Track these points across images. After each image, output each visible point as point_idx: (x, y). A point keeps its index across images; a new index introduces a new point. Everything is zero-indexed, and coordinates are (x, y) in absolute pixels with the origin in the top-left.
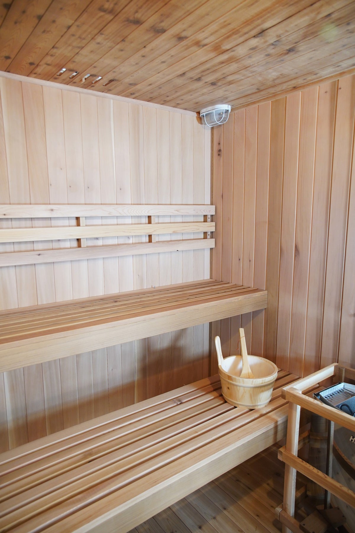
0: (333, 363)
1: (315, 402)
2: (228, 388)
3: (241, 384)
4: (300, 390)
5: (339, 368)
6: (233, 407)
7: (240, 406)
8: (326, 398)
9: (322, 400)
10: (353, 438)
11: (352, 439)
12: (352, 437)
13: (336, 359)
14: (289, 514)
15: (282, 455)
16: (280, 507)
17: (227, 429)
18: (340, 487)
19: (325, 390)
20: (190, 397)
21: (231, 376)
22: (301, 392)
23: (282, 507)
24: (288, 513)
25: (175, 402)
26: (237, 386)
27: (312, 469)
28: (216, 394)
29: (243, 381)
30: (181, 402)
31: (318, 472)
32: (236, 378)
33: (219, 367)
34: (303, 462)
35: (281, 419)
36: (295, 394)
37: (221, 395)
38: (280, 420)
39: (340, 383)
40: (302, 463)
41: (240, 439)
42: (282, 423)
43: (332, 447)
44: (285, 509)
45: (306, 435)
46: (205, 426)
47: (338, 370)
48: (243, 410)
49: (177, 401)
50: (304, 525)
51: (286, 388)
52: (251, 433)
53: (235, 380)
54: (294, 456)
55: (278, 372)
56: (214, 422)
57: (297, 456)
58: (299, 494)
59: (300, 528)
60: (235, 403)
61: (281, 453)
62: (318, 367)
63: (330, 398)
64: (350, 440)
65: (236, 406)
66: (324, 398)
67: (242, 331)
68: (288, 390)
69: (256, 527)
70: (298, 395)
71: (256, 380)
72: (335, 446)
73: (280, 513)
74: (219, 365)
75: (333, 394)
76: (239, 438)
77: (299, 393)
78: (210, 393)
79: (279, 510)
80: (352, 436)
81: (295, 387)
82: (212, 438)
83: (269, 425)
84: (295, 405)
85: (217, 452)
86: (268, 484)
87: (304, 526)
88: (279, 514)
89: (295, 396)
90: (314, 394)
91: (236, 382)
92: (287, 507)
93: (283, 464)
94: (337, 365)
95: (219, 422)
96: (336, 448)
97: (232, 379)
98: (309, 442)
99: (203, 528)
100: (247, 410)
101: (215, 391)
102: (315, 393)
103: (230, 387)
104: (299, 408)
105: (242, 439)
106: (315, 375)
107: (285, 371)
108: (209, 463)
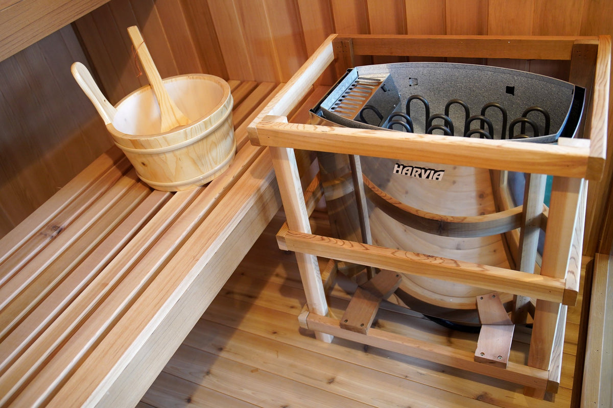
0: (327, 36)
1: (317, 130)
2: (144, 164)
3: (164, 148)
4: (282, 115)
5: (342, 42)
6: (168, 194)
7: (181, 189)
8: (333, 110)
9: (330, 119)
10: (399, 167)
11: (398, 169)
12: (396, 166)
13: (330, 26)
14: (320, 314)
15: (285, 242)
16: (304, 312)
17: (167, 249)
18: (392, 255)
19: (329, 94)
20: (76, 210)
21: (136, 140)
22: (285, 120)
23: (308, 310)
24: (318, 313)
25: (46, 235)
26: (158, 154)
27: (342, 244)
28: (127, 181)
29: (166, 140)
30: (60, 229)
31: (352, 246)
32: (149, 139)
33: (109, 128)
34: (323, 239)
35: (264, 181)
36: (276, 128)
37: (139, 180)
38: (263, 183)
39: (350, 71)
40: (322, 243)
41: (197, 260)
42: (268, 187)
43: (363, 187)
44: (312, 311)
45: (316, 185)
46: (121, 263)
47: (339, 46)
48: (189, 193)
49: (49, 232)
50: (347, 321)
51: (255, 123)
52: (215, 235)
53: (149, 144)
54: (305, 236)
55: (232, 93)
56: (137, 245)
57: (311, 233)
58: (327, 275)
59: (341, 328)
60: (171, 187)
61: (282, 239)
62: (304, 55)
63: (341, 107)
64: (395, 172)
65: (175, 190)
66: (330, 110)
67: (134, 33)
68: (260, 126)
69: (277, 352)
70: (281, 128)
71: (192, 128)
72: (367, 184)
73: (306, 320)
74: (106, 124)
75: (343, 97)
76: (194, 257)
77: (283, 124)
78: (116, 182)
79: (303, 317)
80: (397, 164)
81: (271, 113)
82: (139, 283)
83: (245, 204)
84: (282, 149)
85: (157, 310)
86: (277, 275)
87: (347, 323)
88: (306, 322)
89: (276, 134)
90: (311, 110)
91: (152, 147)
92: (314, 307)
93: (290, 254)
94: (336, 38)
95: (146, 240)
96: (370, 187)
97: (143, 146)
98: (323, 193)
99: (194, 398)
100: (196, 188)
101: (125, 176)
102: (313, 109)
103: (146, 162)
104: (291, 152)
105: (200, 257)
106: (302, 72)
107: (248, 81)
108: (148, 340)
